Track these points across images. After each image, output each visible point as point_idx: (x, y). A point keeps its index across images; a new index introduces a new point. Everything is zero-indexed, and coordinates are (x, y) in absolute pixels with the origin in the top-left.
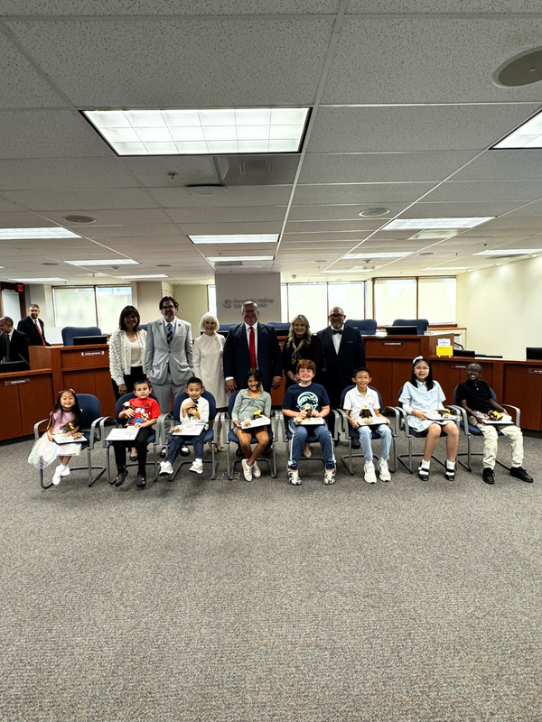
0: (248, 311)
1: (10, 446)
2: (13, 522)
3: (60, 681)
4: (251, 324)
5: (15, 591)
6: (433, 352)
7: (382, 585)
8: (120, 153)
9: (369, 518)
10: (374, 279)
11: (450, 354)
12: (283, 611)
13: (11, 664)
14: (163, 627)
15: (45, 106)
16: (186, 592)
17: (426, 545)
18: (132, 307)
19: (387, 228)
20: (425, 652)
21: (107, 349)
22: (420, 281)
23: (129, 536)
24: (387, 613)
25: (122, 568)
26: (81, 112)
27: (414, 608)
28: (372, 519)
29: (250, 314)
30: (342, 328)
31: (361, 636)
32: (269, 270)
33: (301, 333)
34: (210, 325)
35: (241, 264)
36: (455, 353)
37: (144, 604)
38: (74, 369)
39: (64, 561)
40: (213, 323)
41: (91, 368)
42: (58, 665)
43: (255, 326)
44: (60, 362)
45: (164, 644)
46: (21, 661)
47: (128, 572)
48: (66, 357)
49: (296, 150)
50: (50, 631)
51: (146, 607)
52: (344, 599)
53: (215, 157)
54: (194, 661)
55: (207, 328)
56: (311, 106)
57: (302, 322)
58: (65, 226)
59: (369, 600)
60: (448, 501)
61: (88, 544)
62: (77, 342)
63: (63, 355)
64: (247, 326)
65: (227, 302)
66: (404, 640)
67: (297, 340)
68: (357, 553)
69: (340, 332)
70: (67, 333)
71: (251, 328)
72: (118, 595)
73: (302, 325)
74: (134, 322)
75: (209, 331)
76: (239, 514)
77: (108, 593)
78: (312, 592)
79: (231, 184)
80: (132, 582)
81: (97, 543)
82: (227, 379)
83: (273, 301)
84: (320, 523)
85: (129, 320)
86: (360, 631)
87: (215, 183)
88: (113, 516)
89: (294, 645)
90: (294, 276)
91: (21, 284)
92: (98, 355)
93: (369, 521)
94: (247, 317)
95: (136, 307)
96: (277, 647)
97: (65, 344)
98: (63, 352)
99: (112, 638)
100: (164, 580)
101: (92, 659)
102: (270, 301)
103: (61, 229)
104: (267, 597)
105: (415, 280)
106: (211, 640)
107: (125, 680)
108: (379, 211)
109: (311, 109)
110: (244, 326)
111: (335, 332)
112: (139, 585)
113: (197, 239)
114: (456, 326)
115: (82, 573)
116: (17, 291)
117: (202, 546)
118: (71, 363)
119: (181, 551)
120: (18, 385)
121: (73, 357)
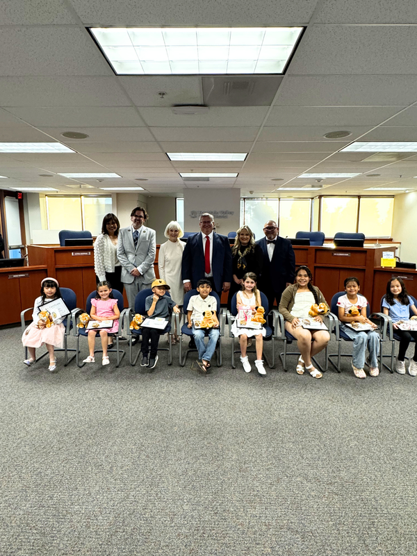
0: (205, 222)
1: (12, 330)
2: (16, 397)
3: (61, 546)
4: (207, 233)
5: (20, 459)
6: (377, 263)
7: (343, 474)
8: (118, 73)
9: (325, 410)
10: (320, 197)
11: (393, 265)
12: (255, 493)
13: (19, 526)
14: (150, 501)
15: (55, 23)
16: (167, 469)
17: (379, 438)
18: (113, 215)
19: (345, 150)
20: (389, 542)
21: (92, 250)
22: (361, 199)
23: (115, 415)
24: (349, 501)
25: (110, 443)
26: (88, 29)
27: (375, 498)
28: (328, 411)
29: (206, 225)
30: (276, 239)
31: (328, 521)
32: (231, 186)
33: (246, 242)
34: (173, 233)
35: (208, 180)
36: (399, 264)
37: (131, 478)
38: (66, 266)
39: (61, 434)
40: (176, 231)
41: (79, 266)
42: (60, 531)
43: (211, 236)
44: (54, 260)
45: (151, 517)
46: (28, 524)
47: (115, 447)
48: (59, 256)
49: (281, 71)
50: (52, 498)
51: (134, 481)
52: (309, 484)
53: (204, 77)
54: (179, 535)
55: (171, 235)
56: (305, 25)
57: (247, 233)
58: (62, 142)
59: (332, 488)
60: (395, 398)
61: (81, 420)
62: (68, 243)
63: (56, 254)
64: (204, 236)
65: (193, 213)
66: (369, 528)
67: (242, 248)
68: (317, 442)
69: (274, 242)
70: (63, 235)
71: (207, 237)
72: (108, 468)
73: (247, 235)
74: (115, 228)
75: (173, 238)
76: (209, 400)
77: (99, 466)
78: (280, 476)
79: (214, 105)
80: (120, 457)
81: (87, 419)
82: (185, 281)
83: (233, 214)
84: (281, 413)
85: (110, 225)
86: (326, 517)
87: (200, 103)
88: (101, 396)
89: (268, 526)
90: (251, 192)
91: (20, 192)
92: (85, 255)
93: (325, 413)
94: (204, 227)
95: (116, 215)
96: (253, 527)
97: (61, 245)
98: (57, 251)
99: (105, 508)
100: (148, 456)
101: (89, 527)
102: (231, 213)
103: (58, 144)
104: (240, 479)
105: (357, 199)
106: (192, 517)
107: (118, 549)
108: (342, 135)
109: (305, 28)
110: (201, 235)
111: (269, 242)
112: (126, 460)
113: (175, 157)
114: (391, 240)
115: (76, 446)
116: (17, 198)
117: (179, 427)
118: (64, 261)
119: (161, 431)
120: (19, 278)
121: (64, 256)
